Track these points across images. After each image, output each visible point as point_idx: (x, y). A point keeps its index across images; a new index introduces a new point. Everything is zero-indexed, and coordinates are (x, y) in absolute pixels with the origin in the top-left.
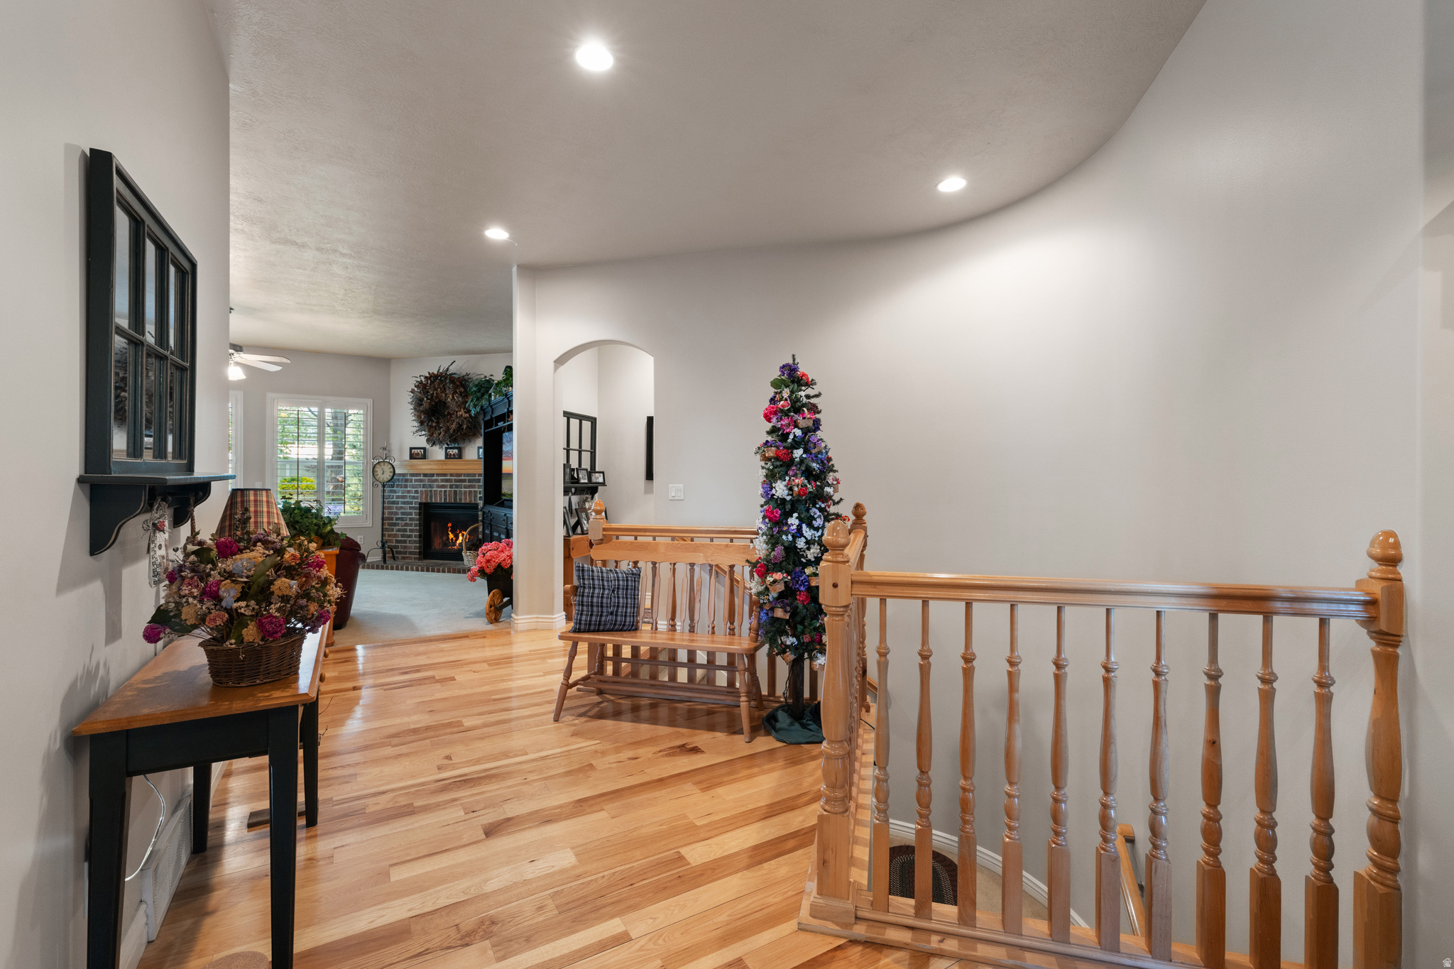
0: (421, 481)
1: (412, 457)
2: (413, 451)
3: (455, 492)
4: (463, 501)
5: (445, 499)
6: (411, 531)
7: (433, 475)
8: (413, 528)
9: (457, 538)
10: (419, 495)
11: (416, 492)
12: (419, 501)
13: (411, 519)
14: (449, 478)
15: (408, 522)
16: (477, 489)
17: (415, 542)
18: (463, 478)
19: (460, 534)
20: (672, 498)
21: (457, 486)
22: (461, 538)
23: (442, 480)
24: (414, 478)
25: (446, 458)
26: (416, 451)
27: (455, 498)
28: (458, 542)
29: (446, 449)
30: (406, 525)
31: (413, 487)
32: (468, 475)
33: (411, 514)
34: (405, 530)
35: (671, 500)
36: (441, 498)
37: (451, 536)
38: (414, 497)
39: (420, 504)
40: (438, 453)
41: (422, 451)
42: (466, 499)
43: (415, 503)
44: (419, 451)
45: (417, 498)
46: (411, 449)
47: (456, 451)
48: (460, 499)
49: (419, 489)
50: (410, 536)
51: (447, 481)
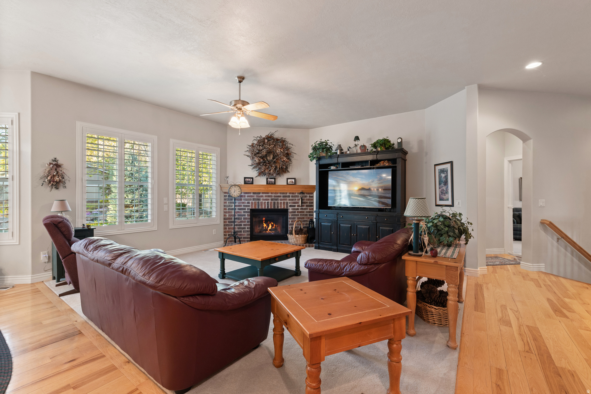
0: (251, 196)
1: (245, 183)
2: (246, 179)
3: (274, 203)
4: (279, 208)
5: (268, 206)
6: (244, 225)
7: (260, 193)
8: (246, 223)
9: (268, 226)
10: (250, 204)
11: (248, 203)
12: (250, 208)
13: (244, 219)
14: (270, 195)
15: (243, 220)
16: (288, 201)
17: (248, 231)
18: (279, 195)
19: (270, 224)
20: (540, 206)
21: (276, 200)
22: (270, 226)
23: (266, 196)
24: (246, 195)
25: (267, 183)
26: (248, 179)
27: (274, 206)
28: (269, 229)
29: (267, 179)
30: (241, 222)
31: (246, 200)
32: (283, 193)
33: (245, 215)
34: (241, 225)
35: (540, 207)
36: (265, 206)
37: (265, 225)
38: (247, 206)
39: (251, 209)
40: (262, 181)
41: (251, 179)
42: (281, 206)
43: (248, 209)
44: (249, 179)
45: (249, 206)
46: (245, 178)
47: (273, 180)
48: (278, 207)
49: (250, 201)
50: (244, 228)
51: (269, 196)
